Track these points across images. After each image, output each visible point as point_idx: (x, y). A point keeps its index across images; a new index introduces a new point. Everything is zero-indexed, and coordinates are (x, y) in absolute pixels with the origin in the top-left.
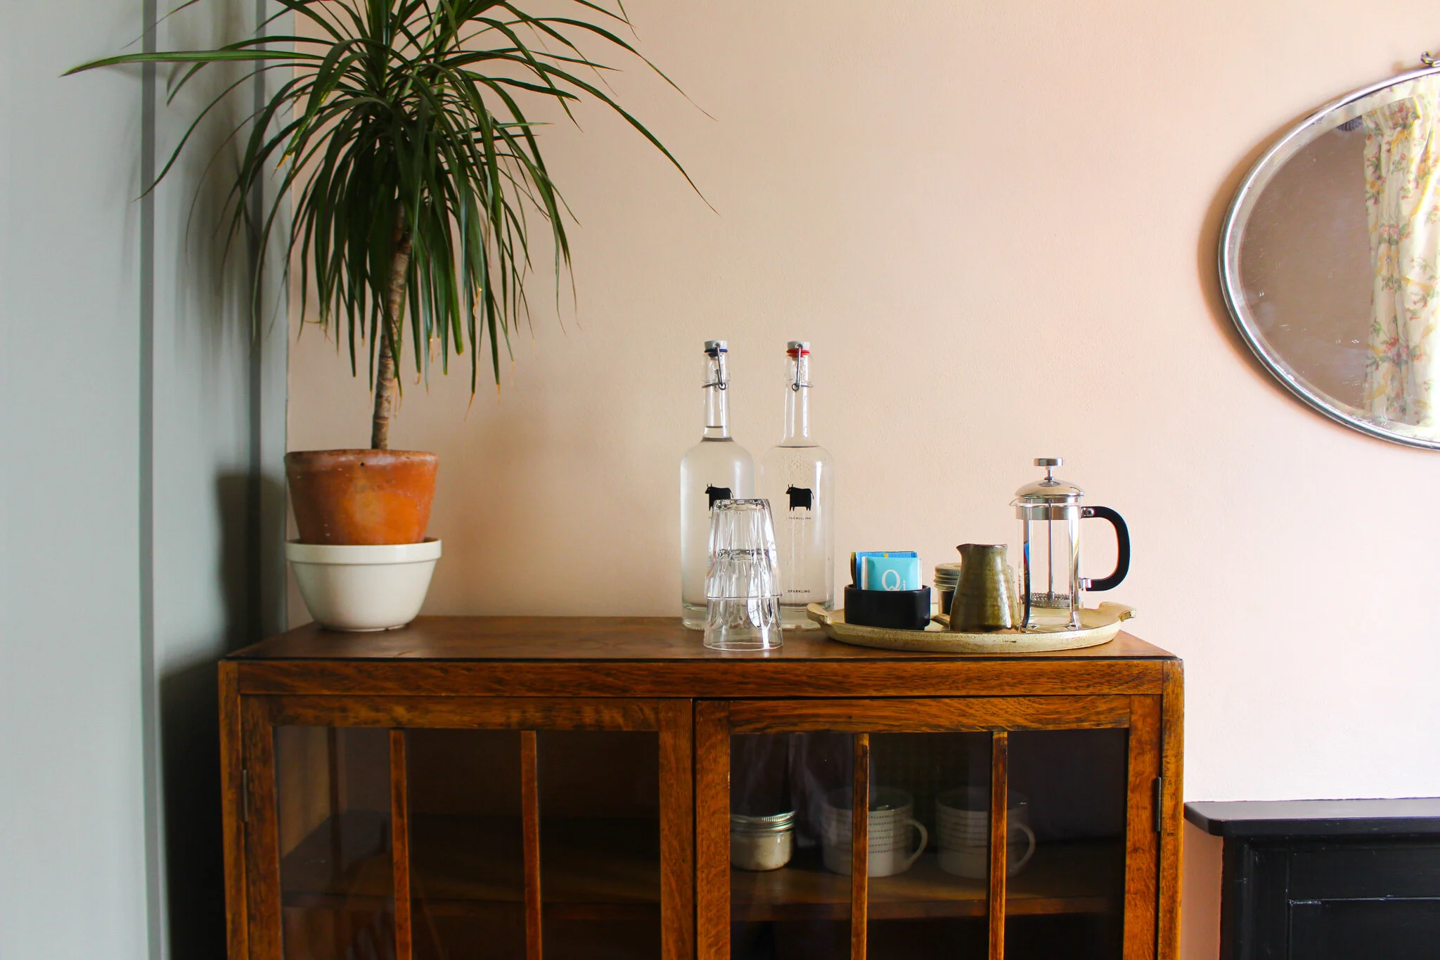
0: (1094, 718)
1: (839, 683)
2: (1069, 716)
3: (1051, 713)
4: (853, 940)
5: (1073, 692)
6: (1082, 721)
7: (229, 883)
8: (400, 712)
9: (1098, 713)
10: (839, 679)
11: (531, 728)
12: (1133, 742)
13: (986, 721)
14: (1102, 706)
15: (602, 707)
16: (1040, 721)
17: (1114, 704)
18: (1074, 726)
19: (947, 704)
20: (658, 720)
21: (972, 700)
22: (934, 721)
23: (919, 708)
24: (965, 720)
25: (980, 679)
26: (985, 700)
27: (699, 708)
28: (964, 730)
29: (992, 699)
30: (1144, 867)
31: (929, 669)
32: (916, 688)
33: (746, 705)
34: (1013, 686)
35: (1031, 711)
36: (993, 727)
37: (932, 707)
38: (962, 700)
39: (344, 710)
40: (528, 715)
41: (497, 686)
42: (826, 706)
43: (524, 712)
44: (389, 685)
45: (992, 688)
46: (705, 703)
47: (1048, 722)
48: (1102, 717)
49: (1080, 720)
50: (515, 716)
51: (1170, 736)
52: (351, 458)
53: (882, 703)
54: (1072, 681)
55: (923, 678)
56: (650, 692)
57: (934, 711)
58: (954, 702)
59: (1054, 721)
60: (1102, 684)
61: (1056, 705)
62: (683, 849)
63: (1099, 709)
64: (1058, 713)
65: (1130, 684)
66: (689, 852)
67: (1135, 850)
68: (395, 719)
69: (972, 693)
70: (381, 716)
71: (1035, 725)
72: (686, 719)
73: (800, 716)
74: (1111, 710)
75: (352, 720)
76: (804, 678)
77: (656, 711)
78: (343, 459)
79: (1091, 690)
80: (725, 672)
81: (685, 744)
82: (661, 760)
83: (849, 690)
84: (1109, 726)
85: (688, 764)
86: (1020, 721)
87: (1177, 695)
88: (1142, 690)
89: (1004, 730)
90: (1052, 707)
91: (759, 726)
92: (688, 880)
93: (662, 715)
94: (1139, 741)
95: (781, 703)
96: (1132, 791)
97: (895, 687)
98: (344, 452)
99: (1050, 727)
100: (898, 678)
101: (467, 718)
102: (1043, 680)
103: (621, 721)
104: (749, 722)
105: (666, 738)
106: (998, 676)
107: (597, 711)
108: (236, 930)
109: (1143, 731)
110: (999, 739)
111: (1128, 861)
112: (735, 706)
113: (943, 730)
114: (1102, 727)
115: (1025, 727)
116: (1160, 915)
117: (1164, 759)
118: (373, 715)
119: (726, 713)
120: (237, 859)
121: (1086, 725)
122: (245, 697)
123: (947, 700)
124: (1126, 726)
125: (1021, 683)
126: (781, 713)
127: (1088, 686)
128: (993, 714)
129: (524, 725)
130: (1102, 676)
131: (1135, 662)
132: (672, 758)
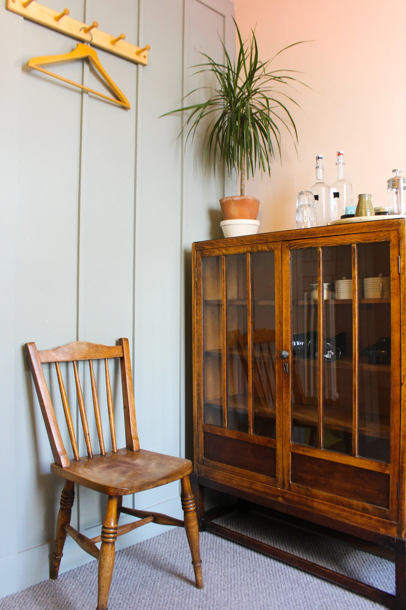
0: (379, 238)
1: (313, 233)
2: (372, 238)
3: (367, 237)
4: (318, 307)
5: (373, 231)
6: (376, 239)
7: (193, 295)
8: (224, 251)
9: (380, 237)
10: (313, 232)
11: (249, 252)
12: (391, 245)
13: (350, 241)
14: (381, 234)
15: (263, 246)
16: (364, 240)
17: (385, 234)
18: (374, 241)
19: (340, 237)
20: (274, 248)
21: (347, 236)
22: (337, 242)
23: (333, 239)
24: (344, 242)
25: (348, 229)
26: (349, 235)
27: (283, 243)
28: (344, 244)
29: (351, 235)
30: (396, 284)
31: (334, 228)
32: (331, 233)
33: (293, 242)
34: (356, 230)
35: (362, 237)
36: (352, 243)
37: (336, 238)
38: (343, 236)
39: (214, 252)
40: (248, 249)
41: (241, 242)
42: (310, 240)
43: (247, 248)
44: (222, 244)
45: (351, 231)
46: (284, 242)
47: (367, 240)
48: (381, 238)
49: (375, 239)
50: (246, 249)
51: (402, 242)
52: (230, 198)
53: (323, 238)
54: (372, 227)
55: (333, 230)
56: (272, 240)
57: (336, 239)
58: (342, 237)
59: (369, 240)
60: (381, 228)
61: (369, 235)
62: (280, 282)
63: (381, 235)
64: (369, 237)
65: (389, 227)
66: (281, 283)
67: (393, 279)
68: (223, 253)
69: (346, 233)
70: (220, 252)
71: (363, 242)
72: (280, 247)
73: (305, 243)
74: (384, 235)
75: (215, 254)
76: (305, 233)
77: (274, 245)
78: (228, 199)
79: (377, 230)
80: (288, 233)
81: (280, 254)
82: (275, 258)
83: (315, 235)
84: (384, 241)
85: (280, 259)
86: (359, 240)
87: (403, 229)
88: (392, 228)
89: (355, 244)
90: (367, 236)
91: (295, 247)
92: (281, 290)
93: (275, 246)
94: (393, 245)
95: (300, 240)
96: (392, 261)
97: (326, 233)
98: (229, 197)
99: (367, 242)
100: (327, 231)
101: (236, 251)
102: (365, 228)
103: (266, 248)
104: (293, 246)
105: (276, 252)
106: (352, 228)
107: (262, 247)
108: (194, 307)
109: (394, 241)
110: (353, 246)
111: (391, 283)
112: (290, 242)
113: (339, 245)
114: (382, 241)
115: (360, 242)
116: (401, 300)
117: (400, 250)
118: (219, 252)
119: (288, 244)
120: (194, 290)
121: (377, 240)
122: (196, 251)
123: (339, 236)
124: (389, 240)
125: (359, 229)
126: (301, 243)
127: (377, 229)
128: (351, 239)
129: (248, 252)
130: (381, 225)
131: (391, 220)
132: (277, 258)
